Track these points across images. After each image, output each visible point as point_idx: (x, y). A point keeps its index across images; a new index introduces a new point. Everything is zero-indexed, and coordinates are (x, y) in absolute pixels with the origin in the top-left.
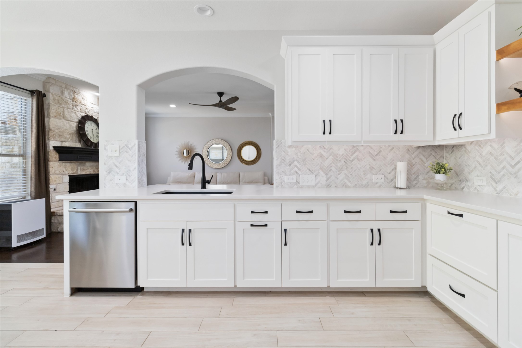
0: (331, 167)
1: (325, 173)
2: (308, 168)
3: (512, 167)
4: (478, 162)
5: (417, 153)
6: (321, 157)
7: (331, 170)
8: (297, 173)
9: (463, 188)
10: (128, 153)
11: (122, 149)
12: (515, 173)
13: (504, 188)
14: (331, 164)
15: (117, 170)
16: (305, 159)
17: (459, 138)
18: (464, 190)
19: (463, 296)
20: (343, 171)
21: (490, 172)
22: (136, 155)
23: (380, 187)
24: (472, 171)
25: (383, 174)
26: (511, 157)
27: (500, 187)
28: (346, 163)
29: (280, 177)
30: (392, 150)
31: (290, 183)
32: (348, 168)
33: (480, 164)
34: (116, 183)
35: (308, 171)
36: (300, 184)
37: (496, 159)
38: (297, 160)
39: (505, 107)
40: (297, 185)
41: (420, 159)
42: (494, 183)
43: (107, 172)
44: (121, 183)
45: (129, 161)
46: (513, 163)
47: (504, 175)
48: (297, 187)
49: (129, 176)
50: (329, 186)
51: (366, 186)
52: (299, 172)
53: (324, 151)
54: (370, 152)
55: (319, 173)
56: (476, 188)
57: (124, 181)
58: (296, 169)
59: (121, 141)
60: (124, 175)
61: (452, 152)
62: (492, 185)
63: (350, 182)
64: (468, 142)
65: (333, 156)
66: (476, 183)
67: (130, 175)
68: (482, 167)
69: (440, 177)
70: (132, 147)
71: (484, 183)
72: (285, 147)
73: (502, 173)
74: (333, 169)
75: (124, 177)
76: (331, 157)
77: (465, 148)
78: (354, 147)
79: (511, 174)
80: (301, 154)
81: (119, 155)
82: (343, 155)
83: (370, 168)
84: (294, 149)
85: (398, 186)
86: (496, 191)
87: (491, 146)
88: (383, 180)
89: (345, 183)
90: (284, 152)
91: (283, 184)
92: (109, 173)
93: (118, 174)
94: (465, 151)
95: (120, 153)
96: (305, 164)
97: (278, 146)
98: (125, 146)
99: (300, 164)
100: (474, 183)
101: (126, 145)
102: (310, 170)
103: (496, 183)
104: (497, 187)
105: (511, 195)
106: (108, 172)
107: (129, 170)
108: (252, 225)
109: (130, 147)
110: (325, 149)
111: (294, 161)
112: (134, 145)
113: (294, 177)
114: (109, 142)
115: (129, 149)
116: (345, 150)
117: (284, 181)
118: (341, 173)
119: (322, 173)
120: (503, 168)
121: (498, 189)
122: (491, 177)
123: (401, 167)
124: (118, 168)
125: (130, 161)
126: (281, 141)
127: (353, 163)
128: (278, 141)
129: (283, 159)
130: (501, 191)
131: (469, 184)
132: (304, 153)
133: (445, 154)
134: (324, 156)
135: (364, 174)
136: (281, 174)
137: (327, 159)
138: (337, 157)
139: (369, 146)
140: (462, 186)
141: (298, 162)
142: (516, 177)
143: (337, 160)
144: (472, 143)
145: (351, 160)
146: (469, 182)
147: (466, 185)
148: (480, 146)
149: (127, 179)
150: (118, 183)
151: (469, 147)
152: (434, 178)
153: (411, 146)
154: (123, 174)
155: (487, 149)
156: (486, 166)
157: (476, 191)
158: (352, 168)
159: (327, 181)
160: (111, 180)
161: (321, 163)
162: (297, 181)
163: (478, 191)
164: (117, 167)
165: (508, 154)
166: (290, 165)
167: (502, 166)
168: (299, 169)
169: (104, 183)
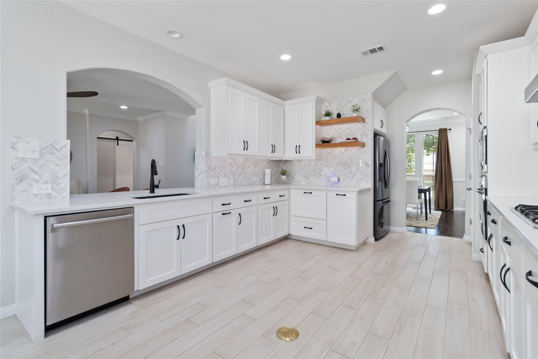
0: (236, 172)
1: (233, 176)
2: (224, 173)
3: (314, 171)
4: (299, 169)
5: (271, 164)
6: (231, 165)
7: (236, 174)
8: (218, 176)
9: (291, 183)
10: (54, 155)
11: (44, 149)
12: (315, 174)
13: (311, 181)
14: (236, 170)
15: (36, 177)
16: (222, 166)
17: (298, 157)
18: (292, 183)
19: (311, 228)
20: (241, 175)
21: (305, 174)
22: (67, 158)
23: (257, 184)
24: (296, 174)
25: (259, 177)
26: (313, 167)
27: (309, 181)
28: (243, 169)
29: (208, 180)
30: (262, 161)
31: (214, 184)
32: (243, 172)
33: (300, 170)
34: (34, 195)
35: (224, 175)
36: (220, 185)
37: (307, 168)
38: (218, 167)
39: (319, 146)
40: (218, 186)
41: (272, 167)
42: (306, 179)
43: (16, 180)
44: (43, 194)
45: (56, 165)
46: (314, 170)
47: (310, 175)
48: (218, 187)
49: (56, 184)
50: (235, 185)
51: (251, 185)
52: (219, 176)
53: (233, 161)
54: (253, 163)
55: (230, 176)
56: (298, 182)
57: (49, 191)
58: (217, 174)
59: (44, 139)
60: (48, 183)
61: (285, 164)
62: (305, 180)
63: (245, 182)
64: (294, 160)
65: (237, 165)
66: (298, 180)
67: (58, 182)
68: (301, 171)
69: (284, 177)
70: (61, 148)
71: (302, 179)
72: (211, 157)
73: (310, 174)
74: (237, 173)
75: (49, 186)
76: (236, 165)
77: (292, 162)
78: (247, 158)
79: (313, 174)
80: (220, 162)
81: (40, 157)
82: (241, 164)
83: (253, 173)
84: (216, 159)
85: (266, 183)
86: (307, 182)
87: (305, 162)
88: (259, 180)
89: (242, 183)
90: (210, 161)
91: (209, 185)
92: (21, 181)
93: (37, 182)
94: (292, 164)
95: (41, 155)
96: (222, 170)
97: (207, 156)
98: (49, 145)
99: (219, 170)
100: (297, 180)
101: (51, 145)
102: (225, 174)
103: (307, 179)
104: (307, 181)
105: (313, 184)
106: (19, 180)
107: (56, 177)
108: (223, 214)
109: (58, 147)
110: (233, 159)
111: (216, 168)
112: (65, 146)
113: (216, 179)
114: (21, 139)
115: (57, 150)
116: (243, 161)
117: (210, 183)
118: (240, 176)
119: (231, 176)
120: (310, 172)
121: (308, 182)
122: (305, 177)
123: (268, 172)
124: (37, 175)
125: (58, 165)
126: (208, 152)
127: (246, 169)
128: (206, 152)
129: (210, 166)
130: (309, 182)
131: (294, 180)
132: (222, 162)
133: (281, 165)
134: (232, 165)
135: (251, 176)
136: (208, 178)
137: (234, 166)
138: (239, 165)
139: (253, 159)
140: (290, 181)
141: (219, 169)
142: (315, 176)
143: (239, 167)
144: (295, 160)
145: (245, 167)
146: (294, 179)
147: (292, 181)
148: (300, 161)
149: (53, 189)
150: (37, 194)
151: (294, 162)
152: (281, 178)
153: (269, 160)
154: (46, 182)
155: (303, 163)
156: (303, 171)
157: (298, 184)
158: (245, 173)
159: (234, 182)
160: (24, 191)
161: (231, 169)
162: (218, 183)
163: (299, 183)
164: (35, 173)
165: (312, 166)
166: (214, 170)
167: (310, 171)
168: (219, 174)
169: (11, 196)
